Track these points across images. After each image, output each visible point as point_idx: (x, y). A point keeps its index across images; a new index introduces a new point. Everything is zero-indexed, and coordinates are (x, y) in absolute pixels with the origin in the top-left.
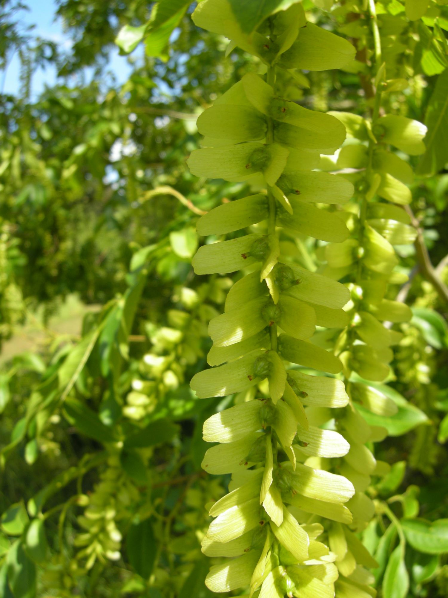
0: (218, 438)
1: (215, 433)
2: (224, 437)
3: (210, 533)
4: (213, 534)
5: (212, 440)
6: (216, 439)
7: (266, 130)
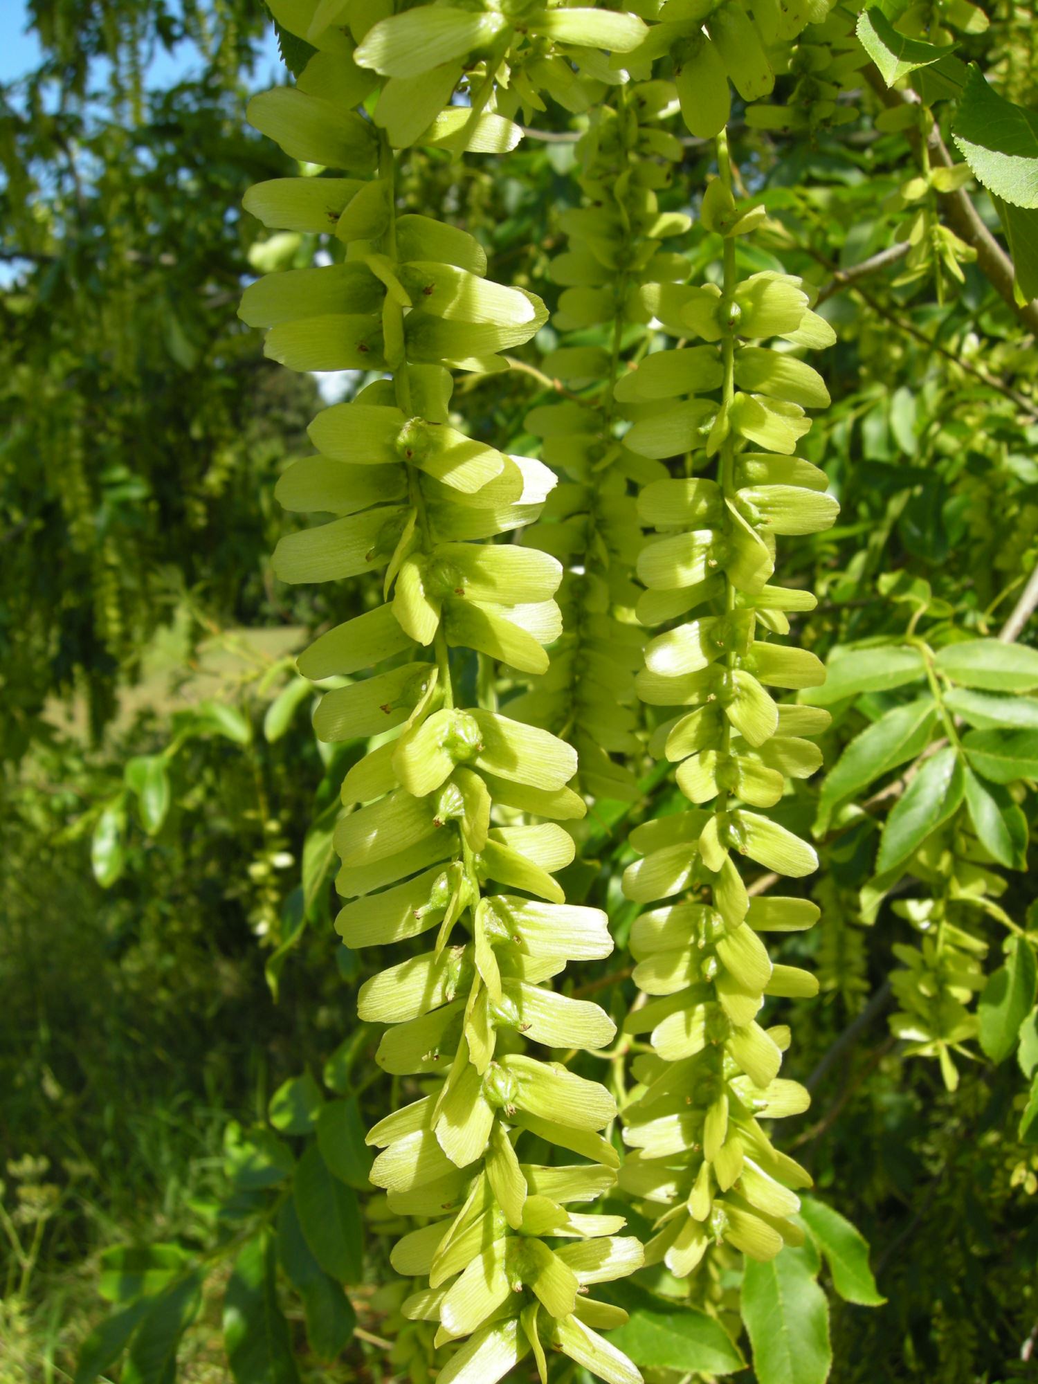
0: (380, 1016)
1: (376, 1007)
2: (390, 1014)
3: (374, 1174)
4: (380, 1176)
5: (372, 1019)
6: (378, 1016)
7: (405, 481)
